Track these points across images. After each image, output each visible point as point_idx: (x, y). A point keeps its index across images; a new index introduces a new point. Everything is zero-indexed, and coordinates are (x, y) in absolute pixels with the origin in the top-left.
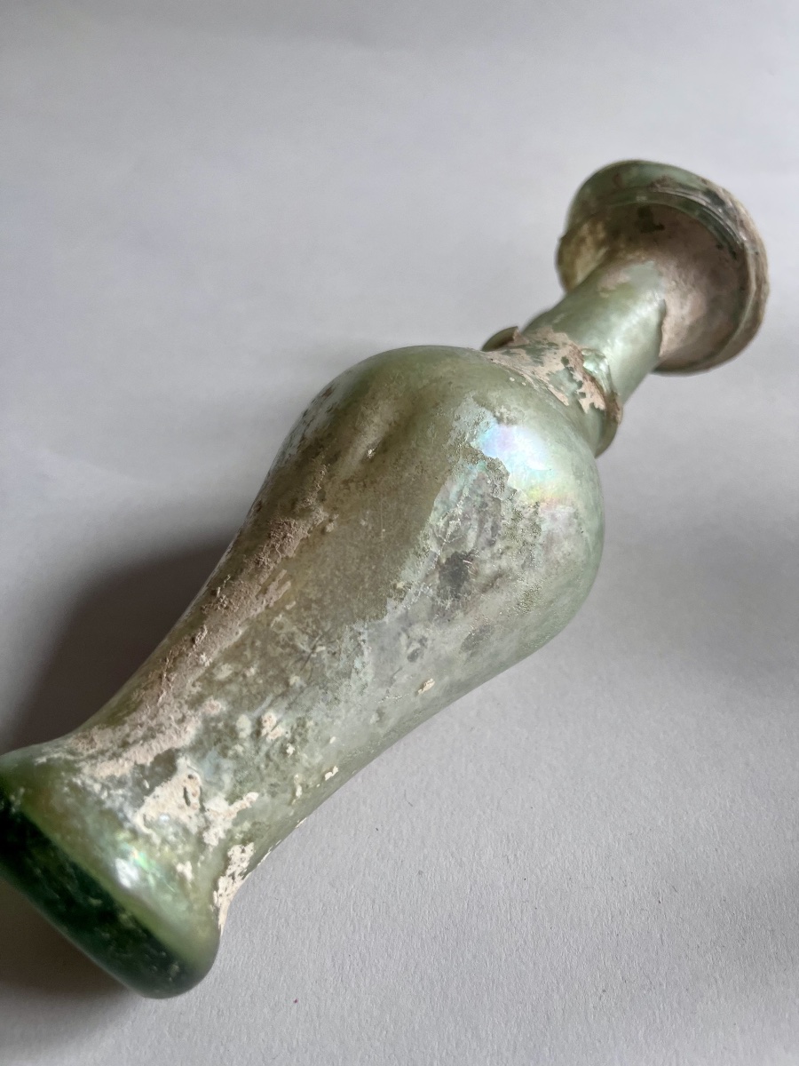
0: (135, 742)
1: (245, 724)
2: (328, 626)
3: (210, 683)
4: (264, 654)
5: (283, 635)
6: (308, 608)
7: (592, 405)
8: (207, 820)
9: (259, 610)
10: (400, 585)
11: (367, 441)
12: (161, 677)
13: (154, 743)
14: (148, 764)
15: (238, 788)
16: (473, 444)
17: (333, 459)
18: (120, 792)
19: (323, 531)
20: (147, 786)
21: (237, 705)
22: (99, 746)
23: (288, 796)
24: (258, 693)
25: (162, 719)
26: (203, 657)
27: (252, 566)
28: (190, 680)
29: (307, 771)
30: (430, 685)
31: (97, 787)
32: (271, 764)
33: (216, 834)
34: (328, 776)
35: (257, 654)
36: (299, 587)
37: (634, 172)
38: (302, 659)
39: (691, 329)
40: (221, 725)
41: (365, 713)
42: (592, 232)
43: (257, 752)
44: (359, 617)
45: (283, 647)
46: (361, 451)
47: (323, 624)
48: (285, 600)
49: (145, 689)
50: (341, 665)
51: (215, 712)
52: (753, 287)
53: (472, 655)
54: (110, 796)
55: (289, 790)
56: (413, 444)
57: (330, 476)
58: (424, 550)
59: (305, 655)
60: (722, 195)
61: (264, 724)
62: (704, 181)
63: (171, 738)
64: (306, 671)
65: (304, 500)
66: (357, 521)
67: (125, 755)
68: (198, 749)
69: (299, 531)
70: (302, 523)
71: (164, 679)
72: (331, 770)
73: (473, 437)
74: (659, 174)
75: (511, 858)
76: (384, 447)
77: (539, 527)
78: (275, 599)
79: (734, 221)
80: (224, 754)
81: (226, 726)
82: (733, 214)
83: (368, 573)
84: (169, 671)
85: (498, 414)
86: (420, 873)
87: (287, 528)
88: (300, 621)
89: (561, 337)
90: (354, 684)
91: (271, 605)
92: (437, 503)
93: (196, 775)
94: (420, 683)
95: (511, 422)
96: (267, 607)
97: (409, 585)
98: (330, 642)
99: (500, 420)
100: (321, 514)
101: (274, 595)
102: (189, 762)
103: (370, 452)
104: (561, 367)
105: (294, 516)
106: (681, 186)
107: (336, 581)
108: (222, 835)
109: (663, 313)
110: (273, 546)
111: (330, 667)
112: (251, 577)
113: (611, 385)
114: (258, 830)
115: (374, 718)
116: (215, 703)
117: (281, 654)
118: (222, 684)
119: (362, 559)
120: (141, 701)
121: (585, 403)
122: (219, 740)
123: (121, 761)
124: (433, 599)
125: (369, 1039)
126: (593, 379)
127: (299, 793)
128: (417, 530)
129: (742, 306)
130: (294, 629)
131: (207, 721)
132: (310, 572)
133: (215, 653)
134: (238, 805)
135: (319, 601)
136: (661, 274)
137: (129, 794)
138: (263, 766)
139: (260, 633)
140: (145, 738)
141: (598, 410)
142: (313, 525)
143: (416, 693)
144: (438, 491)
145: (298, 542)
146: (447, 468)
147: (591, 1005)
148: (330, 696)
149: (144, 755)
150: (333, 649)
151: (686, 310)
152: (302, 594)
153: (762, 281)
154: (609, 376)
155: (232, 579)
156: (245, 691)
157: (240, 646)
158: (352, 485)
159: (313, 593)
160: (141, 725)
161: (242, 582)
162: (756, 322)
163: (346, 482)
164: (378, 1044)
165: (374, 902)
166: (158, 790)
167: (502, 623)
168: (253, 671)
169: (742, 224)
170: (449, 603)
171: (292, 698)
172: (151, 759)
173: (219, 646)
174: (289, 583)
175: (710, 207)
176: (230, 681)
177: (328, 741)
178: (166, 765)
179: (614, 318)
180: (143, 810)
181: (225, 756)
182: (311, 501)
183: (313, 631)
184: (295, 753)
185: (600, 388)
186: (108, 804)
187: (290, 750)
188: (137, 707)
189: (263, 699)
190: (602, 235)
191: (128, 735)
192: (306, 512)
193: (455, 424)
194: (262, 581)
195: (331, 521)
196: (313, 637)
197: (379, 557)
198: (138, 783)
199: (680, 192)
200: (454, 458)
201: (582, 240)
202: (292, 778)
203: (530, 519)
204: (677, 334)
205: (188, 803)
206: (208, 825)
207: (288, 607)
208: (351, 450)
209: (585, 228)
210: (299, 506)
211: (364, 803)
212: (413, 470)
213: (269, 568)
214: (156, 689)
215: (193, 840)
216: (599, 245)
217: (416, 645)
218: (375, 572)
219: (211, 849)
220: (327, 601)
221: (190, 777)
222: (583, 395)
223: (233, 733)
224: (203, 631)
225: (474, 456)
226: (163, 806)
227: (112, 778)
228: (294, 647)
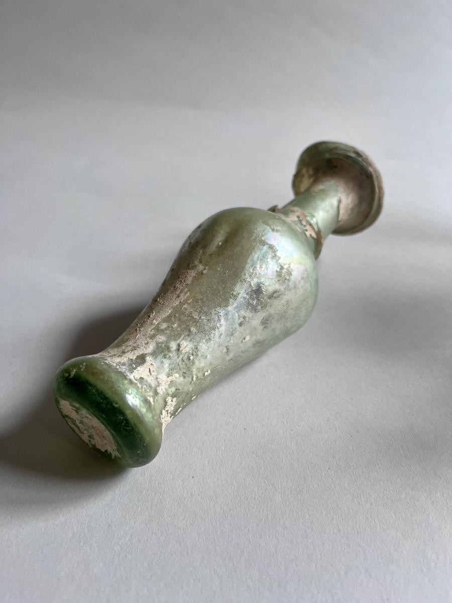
0: (128, 352)
1: (173, 345)
2: (206, 309)
3: (158, 330)
4: (179, 320)
5: (187, 312)
6: (197, 302)
7: (311, 235)
8: (158, 382)
9: (177, 303)
10: (235, 293)
11: (219, 239)
12: (136, 330)
13: (136, 351)
14: (134, 359)
15: (171, 371)
16: (263, 239)
17: (205, 247)
18: (124, 367)
19: (202, 273)
20: (134, 367)
21: (170, 338)
22: (112, 353)
23: (190, 380)
24: (178, 334)
25: (138, 343)
26: (154, 321)
27: (172, 289)
28: (149, 330)
29: (198, 370)
30: (248, 338)
31: (115, 365)
32: (184, 363)
33: (162, 389)
34: (206, 374)
35: (177, 320)
36: (193, 294)
37: (324, 146)
38: (195, 321)
39: (352, 210)
40: (163, 345)
41: (221, 347)
42: (307, 171)
43: (178, 357)
44: (218, 306)
45: (187, 317)
46: (216, 243)
47: (204, 308)
48: (188, 299)
49: (130, 335)
50: (211, 325)
51: (161, 340)
52: (377, 190)
53: (265, 327)
54: (120, 368)
55: (191, 377)
56: (238, 239)
57: (204, 253)
58: (244, 280)
59: (197, 320)
60: (361, 153)
61: (181, 346)
62: (353, 148)
63: (143, 350)
64: (197, 326)
65: (193, 263)
66: (216, 269)
67: (124, 356)
68: (154, 354)
69: (192, 274)
70: (193, 271)
71: (138, 330)
72: (207, 371)
73: (262, 236)
74: (334, 146)
75: (285, 423)
76: (226, 241)
77: (291, 274)
78: (183, 299)
79: (366, 163)
80: (165, 357)
81: (165, 346)
82: (366, 160)
83: (221, 289)
84: (139, 328)
85: (272, 228)
86: (245, 429)
87: (186, 273)
88: (194, 307)
89: (296, 209)
90: (217, 333)
91: (182, 301)
92: (249, 261)
93: (153, 363)
94: (243, 337)
95: (277, 231)
96: (180, 302)
97: (239, 294)
98: (206, 315)
99: (273, 230)
100: (201, 267)
101: (183, 297)
102: (151, 359)
103: (220, 243)
104: (297, 219)
105: (189, 269)
106: (343, 150)
107: (208, 292)
108: (164, 390)
109: (340, 202)
110: (181, 281)
111: (207, 325)
112: (172, 292)
113: (318, 228)
114: (178, 393)
115: (225, 350)
116: (161, 337)
117: (187, 320)
118: (163, 331)
119: (218, 283)
120: (129, 339)
121: (308, 233)
122: (163, 352)
123: (123, 357)
124: (248, 300)
125: (226, 490)
126: (311, 225)
127: (194, 379)
128: (241, 272)
129: (373, 199)
130: (192, 310)
131: (157, 343)
132: (197, 288)
133: (159, 320)
134: (170, 378)
135: (201, 299)
136: (337, 186)
137: (127, 368)
138: (180, 363)
139: (178, 311)
140: (132, 350)
141: (313, 238)
142: (198, 271)
143: (242, 342)
144: (249, 256)
145: (191, 278)
146: (252, 247)
147: (324, 474)
148: (207, 337)
149: (133, 356)
150: (208, 318)
151: (349, 201)
152: (194, 297)
153: (381, 188)
154: (317, 224)
155: (164, 294)
156: (172, 333)
157: (169, 317)
158: (213, 256)
159: (199, 296)
160: (130, 346)
161: (169, 294)
162: (380, 206)
163: (210, 255)
164: (230, 491)
165: (225, 440)
166: (138, 368)
167: (277, 314)
168: (176, 325)
169: (370, 164)
170: (255, 302)
171: (192, 336)
172: (135, 357)
173: (161, 317)
174: (189, 293)
175: (356, 158)
176: (166, 329)
177: (206, 357)
178: (142, 359)
179: (318, 202)
180: (133, 374)
181: (165, 358)
182: (196, 263)
183: (200, 311)
184: (193, 359)
185: (313, 229)
186: (120, 370)
187: (192, 358)
188: (127, 340)
189: (180, 337)
190: (311, 172)
191: (125, 349)
192: (194, 267)
193: (255, 231)
194: (177, 293)
195: (205, 269)
196: (199, 313)
197: (226, 282)
198: (131, 365)
199: (343, 152)
200: (254, 244)
201: (303, 176)
202: (192, 371)
203: (287, 269)
204: (346, 211)
205: (151, 374)
206: (159, 385)
207: (189, 302)
208: (212, 243)
209: (304, 170)
210: (191, 265)
211: (218, 404)
212: (238, 249)
213: (180, 288)
214: (135, 334)
215: (153, 390)
216: (310, 176)
217: (242, 319)
218: (224, 288)
219: (160, 395)
220: (205, 299)
221: (151, 364)
222: (306, 230)
223: (168, 348)
224: (153, 313)
225: (264, 243)
226: (141, 374)
227: (120, 362)
228: (192, 317)
